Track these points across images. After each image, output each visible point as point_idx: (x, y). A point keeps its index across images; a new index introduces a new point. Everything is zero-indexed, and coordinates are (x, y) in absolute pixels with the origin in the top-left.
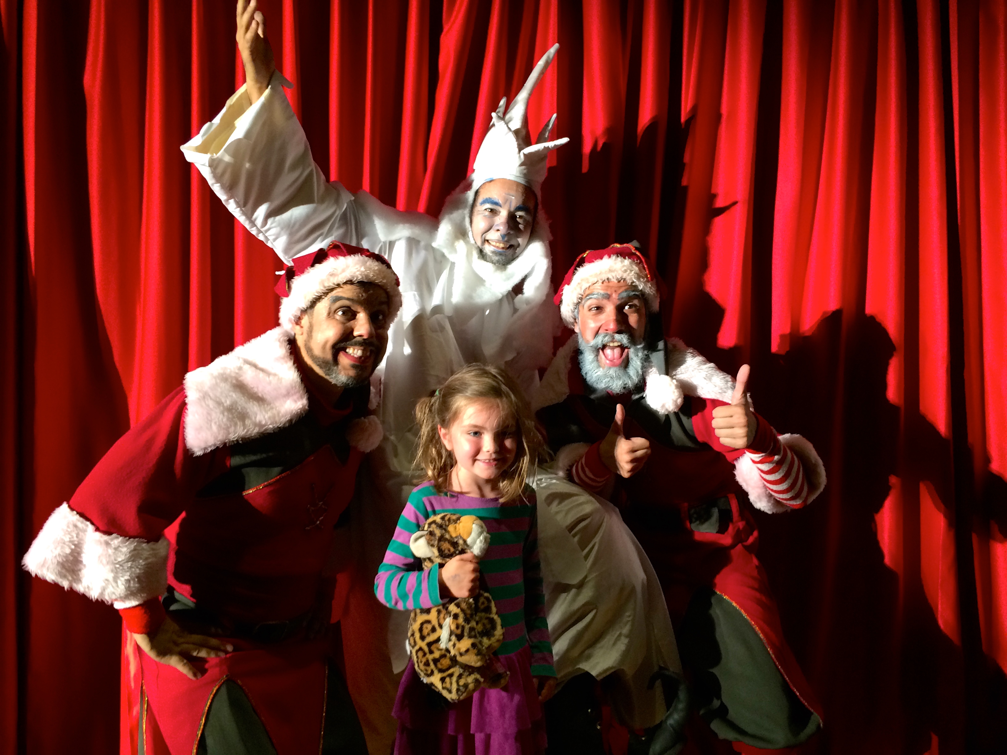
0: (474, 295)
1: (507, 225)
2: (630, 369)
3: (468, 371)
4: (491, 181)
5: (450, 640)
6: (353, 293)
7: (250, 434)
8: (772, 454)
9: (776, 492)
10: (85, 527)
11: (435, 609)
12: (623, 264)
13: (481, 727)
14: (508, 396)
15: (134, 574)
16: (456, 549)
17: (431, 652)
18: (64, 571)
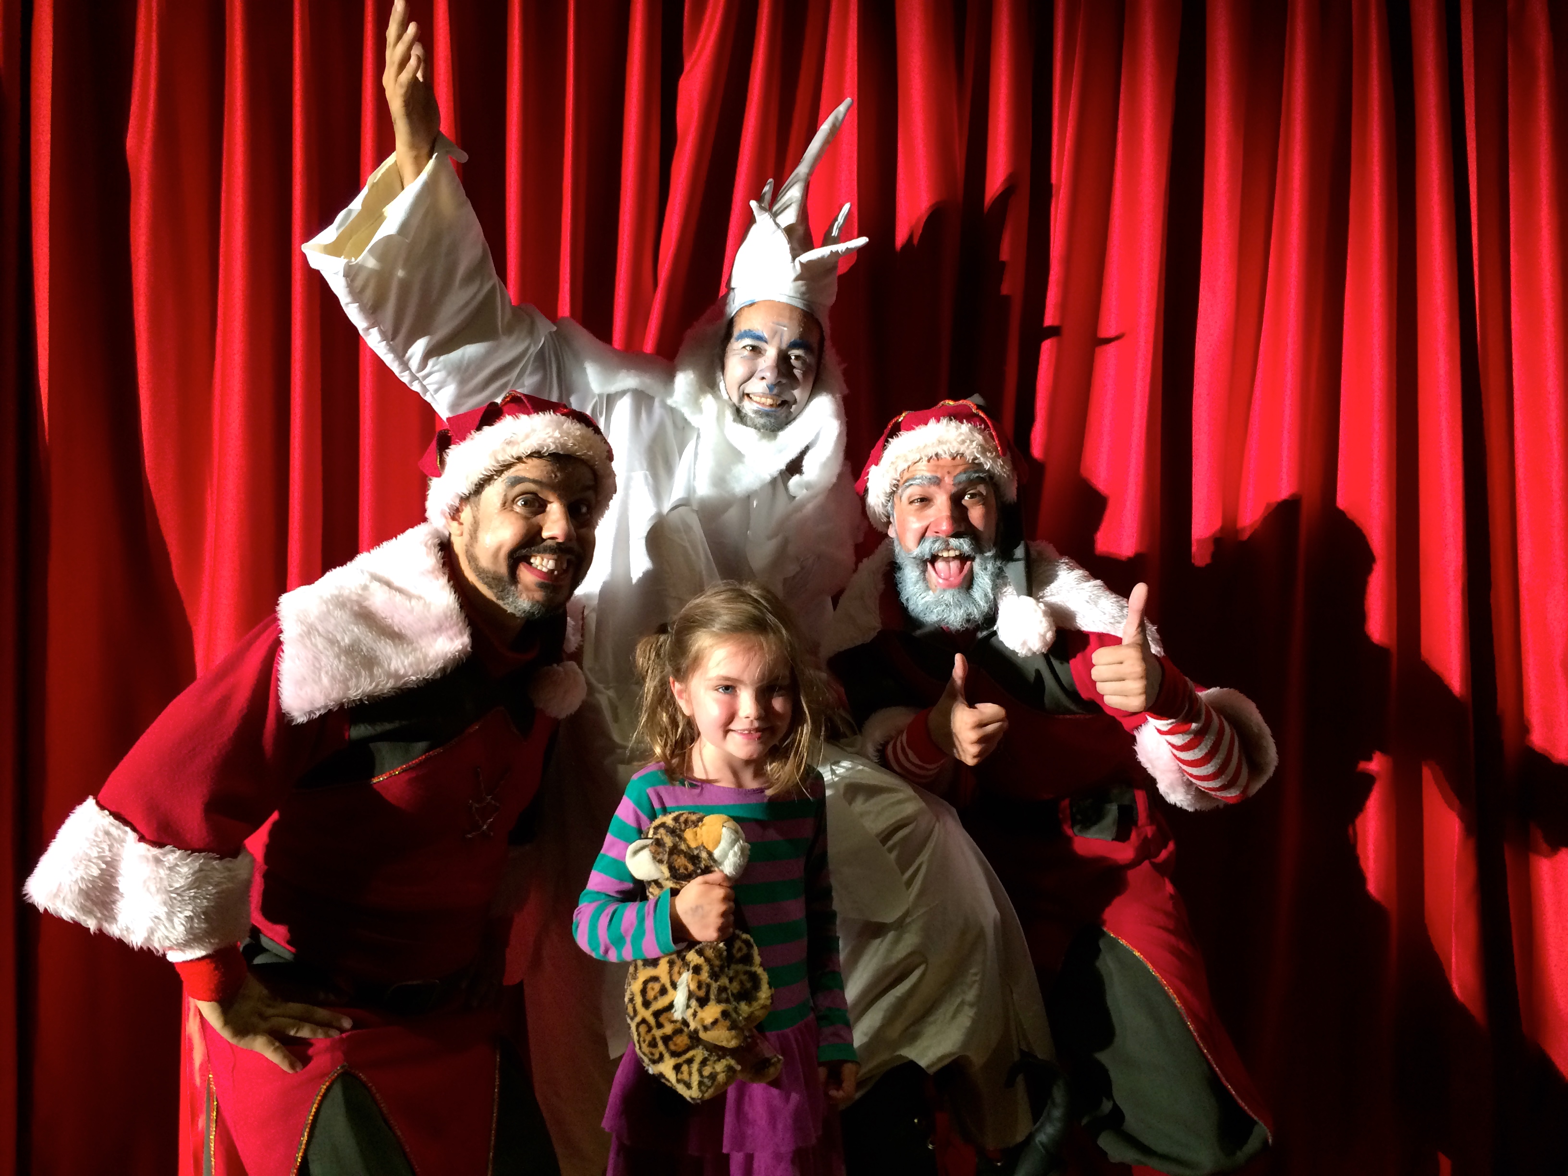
0: (728, 477)
1: (776, 371)
2: (975, 590)
3: (715, 593)
4: (751, 305)
5: (688, 1006)
6: (542, 471)
7: (381, 690)
8: (1188, 720)
9: (1196, 777)
10: (122, 835)
11: (666, 959)
12: (960, 431)
13: (740, 1141)
14: (776, 631)
15: (200, 908)
16: (698, 865)
17: (660, 1026)
18: (89, 904)
